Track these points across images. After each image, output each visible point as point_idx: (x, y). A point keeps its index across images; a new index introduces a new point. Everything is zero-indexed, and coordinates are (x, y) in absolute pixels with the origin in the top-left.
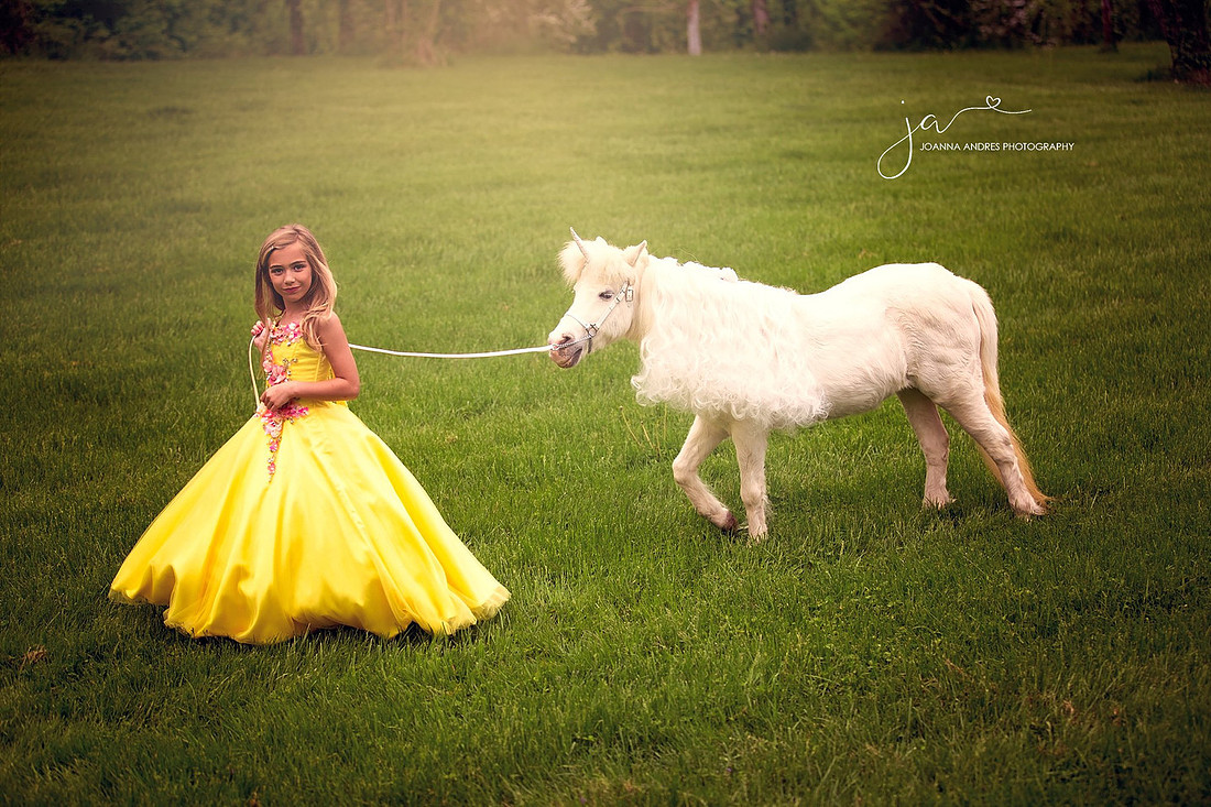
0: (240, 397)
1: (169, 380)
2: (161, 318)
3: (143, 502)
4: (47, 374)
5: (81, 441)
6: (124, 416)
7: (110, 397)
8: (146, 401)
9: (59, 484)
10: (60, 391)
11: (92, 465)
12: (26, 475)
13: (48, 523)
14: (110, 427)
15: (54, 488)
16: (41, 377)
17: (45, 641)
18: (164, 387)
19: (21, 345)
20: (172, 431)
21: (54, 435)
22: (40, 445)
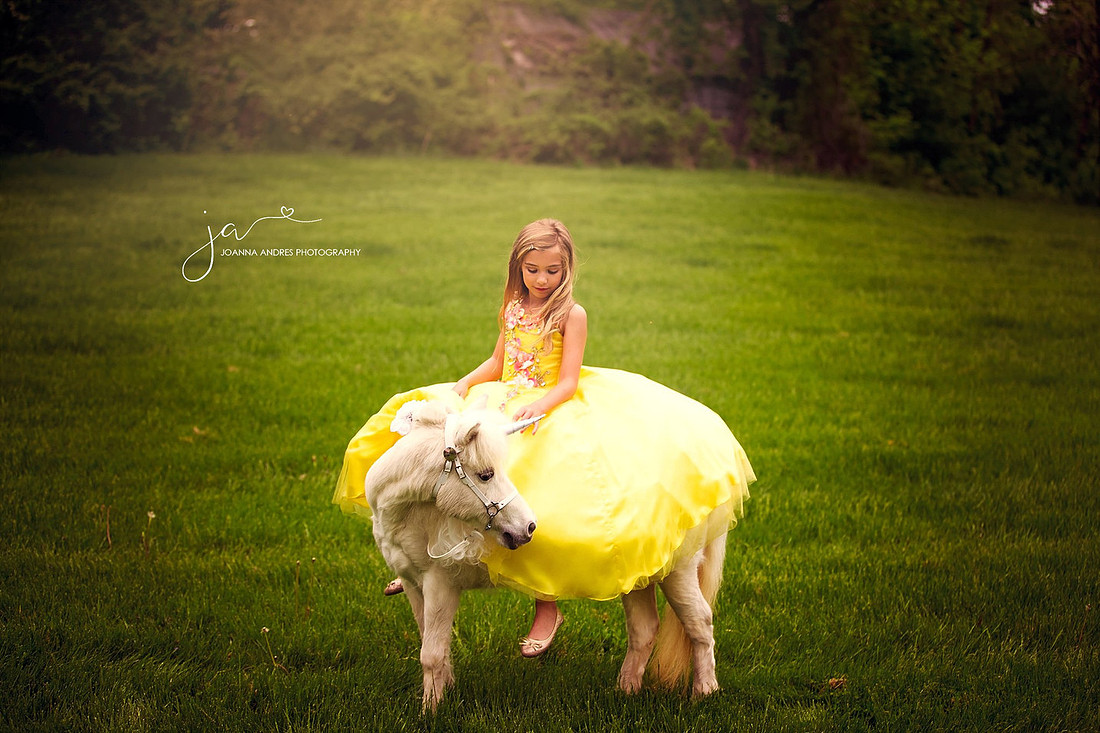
0: (1040, 490)
1: (976, 466)
2: (972, 413)
3: (945, 566)
4: (865, 448)
5: (892, 508)
6: (933, 491)
7: (921, 475)
8: (954, 483)
9: (869, 542)
10: (875, 463)
11: (900, 530)
12: (839, 531)
13: (857, 573)
14: (920, 499)
15: (863, 545)
16: (860, 451)
17: (846, 671)
18: (970, 473)
19: (843, 421)
20: (976, 510)
21: (868, 500)
22: (854, 507)
